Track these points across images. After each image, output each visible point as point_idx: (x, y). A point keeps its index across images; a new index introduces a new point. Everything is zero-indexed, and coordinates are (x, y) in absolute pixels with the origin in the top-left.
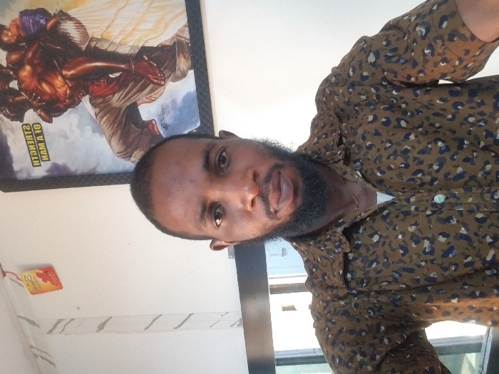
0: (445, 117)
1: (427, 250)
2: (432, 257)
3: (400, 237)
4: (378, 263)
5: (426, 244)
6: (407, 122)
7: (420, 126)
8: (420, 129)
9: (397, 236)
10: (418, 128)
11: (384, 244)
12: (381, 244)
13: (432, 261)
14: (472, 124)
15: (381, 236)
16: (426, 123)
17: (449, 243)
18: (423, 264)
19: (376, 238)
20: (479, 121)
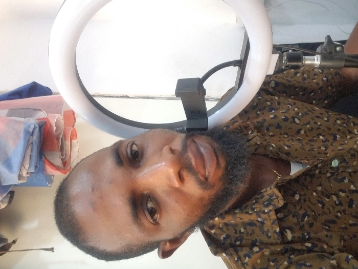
0: (323, 119)
1: (337, 203)
2: (343, 208)
3: (315, 194)
4: (309, 216)
5: (335, 198)
6: (299, 119)
7: (308, 123)
8: (308, 126)
9: (312, 194)
10: (306, 125)
11: (305, 201)
12: (302, 201)
13: (344, 211)
14: (340, 125)
15: (300, 195)
16: (312, 122)
17: (348, 197)
18: (339, 214)
19: (297, 197)
20: (343, 123)
